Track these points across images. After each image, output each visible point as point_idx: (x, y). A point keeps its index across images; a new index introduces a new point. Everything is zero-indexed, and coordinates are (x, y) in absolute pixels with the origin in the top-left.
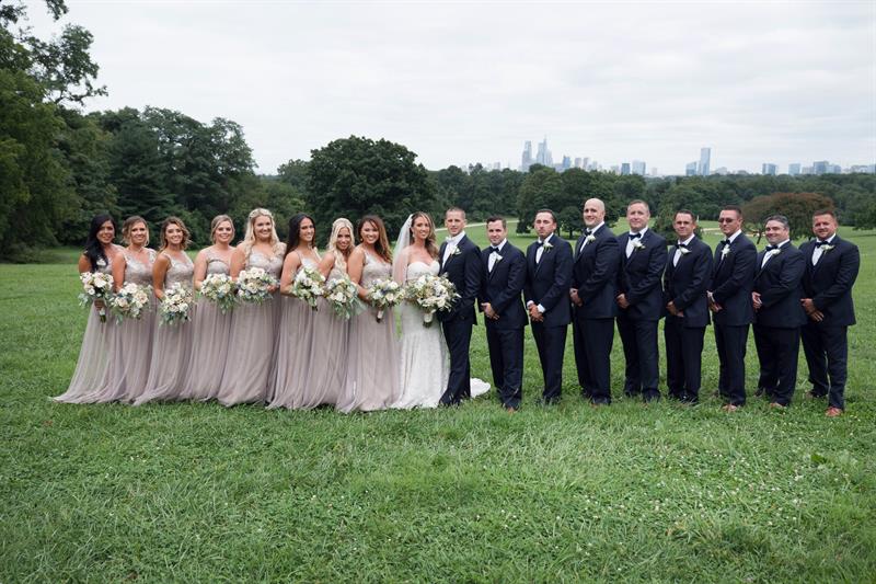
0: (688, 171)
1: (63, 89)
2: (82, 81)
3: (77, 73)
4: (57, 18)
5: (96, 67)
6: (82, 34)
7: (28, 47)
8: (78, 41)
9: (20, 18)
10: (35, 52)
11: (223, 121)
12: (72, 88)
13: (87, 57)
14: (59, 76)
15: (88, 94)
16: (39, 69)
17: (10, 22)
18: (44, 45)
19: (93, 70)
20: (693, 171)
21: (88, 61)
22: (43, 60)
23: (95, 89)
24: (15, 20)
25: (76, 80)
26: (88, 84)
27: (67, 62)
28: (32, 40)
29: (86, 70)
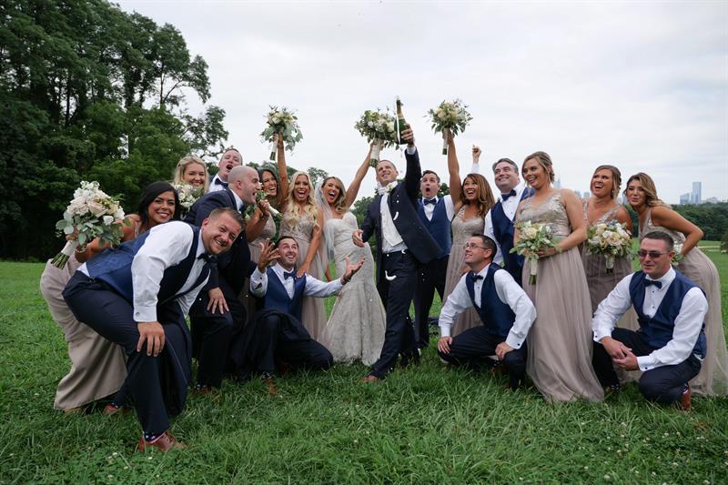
0: (681, 201)
1: (205, 149)
2: (218, 143)
3: (214, 138)
4: (204, 102)
5: (227, 133)
6: (218, 111)
7: (184, 122)
8: (216, 115)
9: (180, 102)
10: (189, 125)
11: (315, 170)
12: (211, 148)
13: (220, 126)
14: (203, 140)
15: (221, 152)
16: (190, 135)
17: (175, 106)
18: (195, 120)
19: (225, 135)
20: (686, 201)
21: (222, 129)
22: (194, 130)
23: (226, 148)
24: (178, 105)
25: (213, 143)
26: (222, 145)
27: (209, 131)
28: (188, 117)
29: (221, 135)
